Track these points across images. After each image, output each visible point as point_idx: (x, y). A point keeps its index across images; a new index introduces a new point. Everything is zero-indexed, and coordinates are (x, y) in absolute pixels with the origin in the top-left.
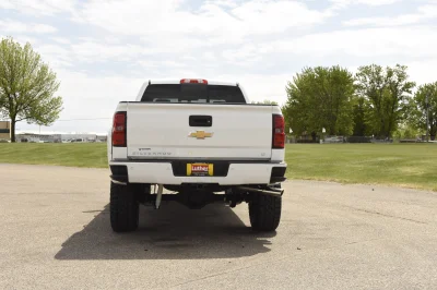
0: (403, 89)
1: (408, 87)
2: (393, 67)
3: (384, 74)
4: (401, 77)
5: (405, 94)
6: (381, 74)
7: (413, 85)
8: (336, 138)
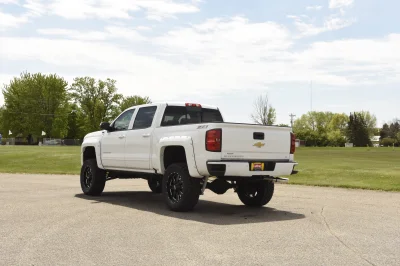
0: (113, 100)
1: (116, 98)
2: (104, 80)
3: (96, 85)
4: (111, 89)
5: (114, 104)
6: (95, 85)
7: (121, 96)
8: (55, 141)
